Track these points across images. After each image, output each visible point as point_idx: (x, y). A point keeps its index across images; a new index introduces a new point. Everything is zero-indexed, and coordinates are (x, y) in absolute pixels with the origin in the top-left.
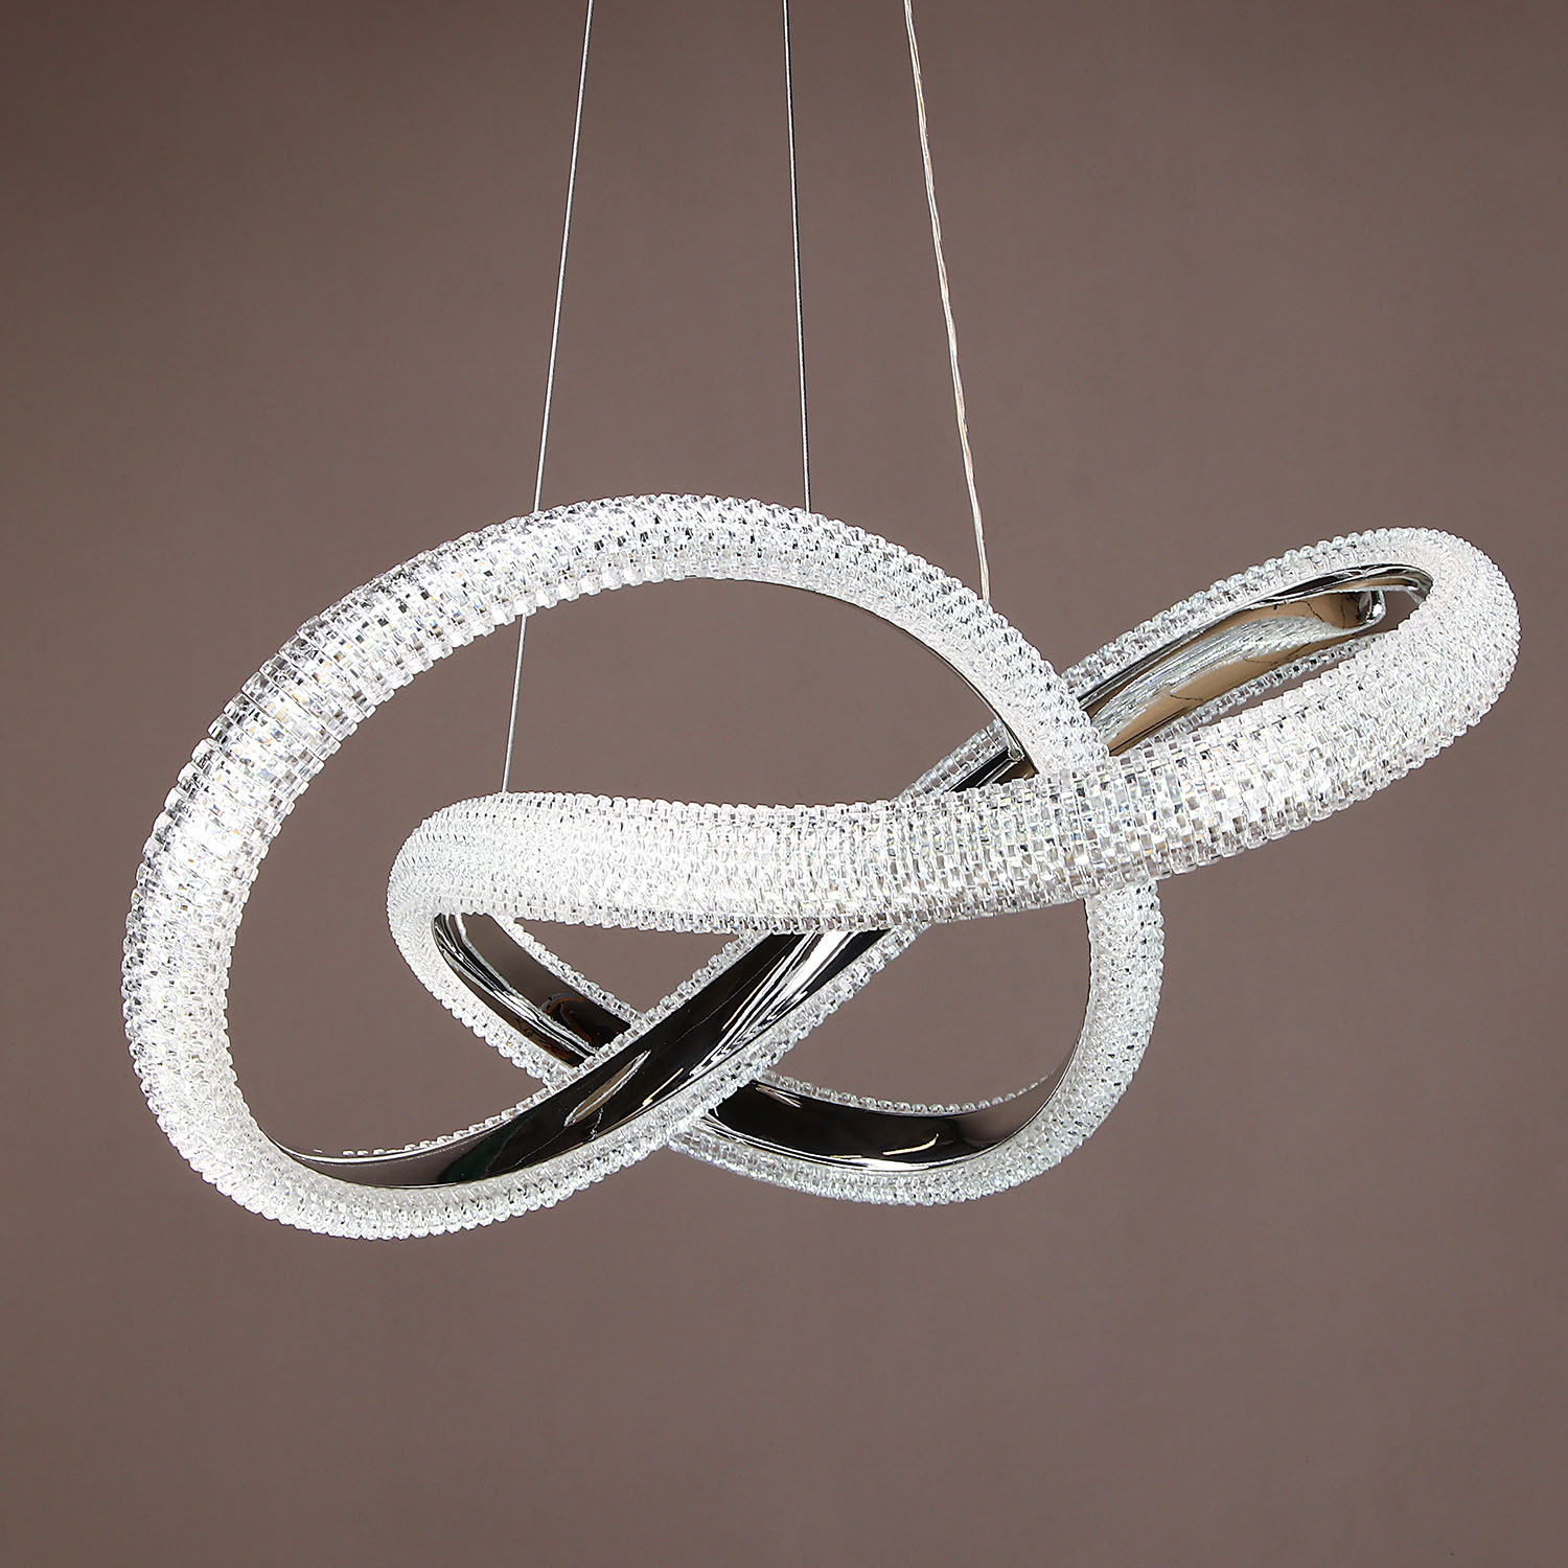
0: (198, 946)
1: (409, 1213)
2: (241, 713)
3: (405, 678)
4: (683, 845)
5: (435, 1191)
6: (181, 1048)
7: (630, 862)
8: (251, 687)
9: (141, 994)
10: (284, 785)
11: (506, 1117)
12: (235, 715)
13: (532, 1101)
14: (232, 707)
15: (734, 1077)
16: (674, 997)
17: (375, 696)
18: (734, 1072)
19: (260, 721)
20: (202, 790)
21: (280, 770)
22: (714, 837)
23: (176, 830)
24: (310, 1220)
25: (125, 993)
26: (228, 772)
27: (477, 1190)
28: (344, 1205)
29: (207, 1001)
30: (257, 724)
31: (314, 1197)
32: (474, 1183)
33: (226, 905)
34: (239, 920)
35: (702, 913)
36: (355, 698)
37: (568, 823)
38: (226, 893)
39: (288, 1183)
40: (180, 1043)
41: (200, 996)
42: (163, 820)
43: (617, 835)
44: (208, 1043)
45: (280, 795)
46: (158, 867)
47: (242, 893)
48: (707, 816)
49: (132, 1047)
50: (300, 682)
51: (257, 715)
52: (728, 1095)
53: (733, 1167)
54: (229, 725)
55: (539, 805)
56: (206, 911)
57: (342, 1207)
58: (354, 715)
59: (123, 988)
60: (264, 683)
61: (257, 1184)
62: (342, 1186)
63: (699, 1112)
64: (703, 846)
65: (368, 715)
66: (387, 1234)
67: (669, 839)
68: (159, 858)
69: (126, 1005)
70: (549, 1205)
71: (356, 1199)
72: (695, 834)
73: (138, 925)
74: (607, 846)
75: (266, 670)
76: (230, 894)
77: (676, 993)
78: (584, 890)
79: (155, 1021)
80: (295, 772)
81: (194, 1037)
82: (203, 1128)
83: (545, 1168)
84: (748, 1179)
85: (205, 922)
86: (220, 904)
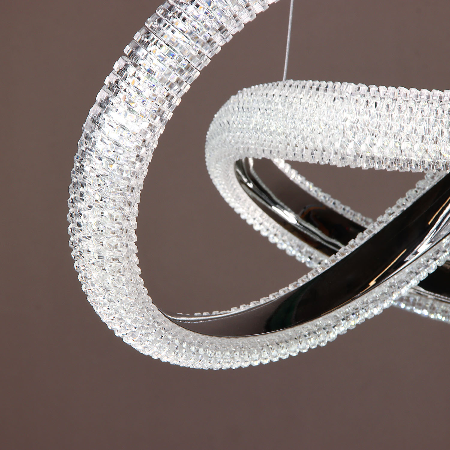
0: (121, 190)
1: (240, 353)
2: (146, 40)
3: (251, 16)
4: (419, 117)
5: (255, 338)
6: (107, 255)
7: (383, 129)
8: (151, 22)
9: (81, 220)
10: (176, 87)
11: (291, 288)
12: (141, 41)
13: (307, 277)
14: (138, 36)
15: (435, 259)
16: (394, 208)
17: (233, 29)
18: (435, 256)
19: (158, 45)
20: (122, 90)
21: (173, 77)
22: (440, 112)
23: (104, 116)
24: (181, 360)
25: (69, 219)
26: (139, 78)
27: (279, 336)
28: (202, 349)
29: (125, 225)
30: (157, 47)
31: (184, 345)
32: (278, 333)
33: (138, 164)
34: (145, 173)
35: (430, 160)
36: (220, 30)
37: (339, 102)
38: (138, 156)
39: (170, 337)
40: (107, 251)
41: (121, 221)
42: (95, 110)
43: (373, 110)
44: (124, 251)
45: (172, 92)
46: (93, 139)
47: (148, 156)
48: (434, 98)
49: (73, 253)
50: (184, 20)
51: (157, 42)
52: (431, 271)
53: (418, 311)
54: (137, 48)
55: (318, 89)
56: (126, 168)
57: (201, 351)
58: (219, 41)
59: (69, 215)
60: (160, 21)
61: (150, 338)
62: (200, 337)
63: (414, 282)
64: (432, 118)
65: (228, 40)
66: (225, 366)
67: (409, 113)
68: (94, 134)
69: (70, 226)
70: (323, 344)
71: (209, 345)
72: (427, 110)
73: (79, 176)
74: (366, 117)
75: (159, 13)
76: (140, 157)
77: (396, 206)
78: (351, 145)
79: (90, 237)
80: (182, 78)
81: (116, 248)
82: (118, 304)
83: (320, 321)
84: (428, 319)
85: (125, 175)
86: (134, 163)
